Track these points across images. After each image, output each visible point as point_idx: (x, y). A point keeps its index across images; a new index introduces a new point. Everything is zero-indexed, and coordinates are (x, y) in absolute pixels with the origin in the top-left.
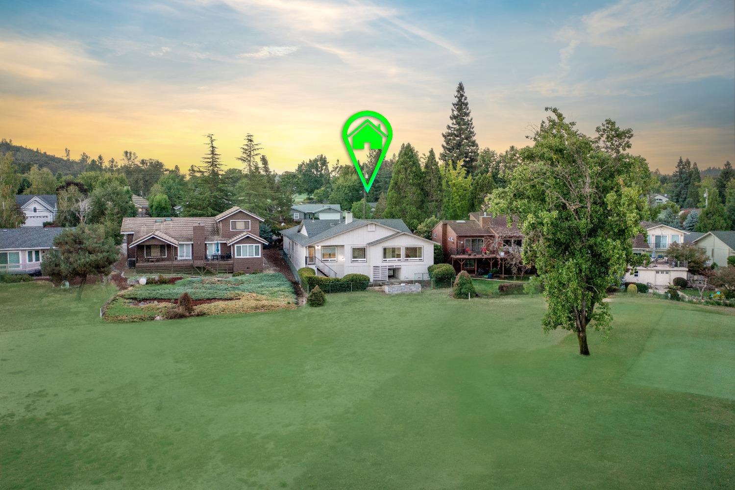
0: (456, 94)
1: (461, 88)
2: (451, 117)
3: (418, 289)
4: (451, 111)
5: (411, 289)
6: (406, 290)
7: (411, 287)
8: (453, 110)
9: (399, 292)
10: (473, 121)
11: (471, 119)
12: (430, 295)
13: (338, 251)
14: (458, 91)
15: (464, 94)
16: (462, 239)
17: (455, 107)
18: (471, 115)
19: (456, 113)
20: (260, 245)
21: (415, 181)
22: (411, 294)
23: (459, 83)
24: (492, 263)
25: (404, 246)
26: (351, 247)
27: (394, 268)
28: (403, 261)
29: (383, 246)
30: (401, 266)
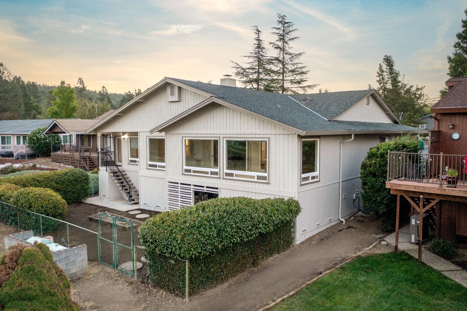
25: (224, 138)
26: (147, 137)
27: (205, 191)
28: (222, 177)
29: (183, 135)
30: (217, 189)
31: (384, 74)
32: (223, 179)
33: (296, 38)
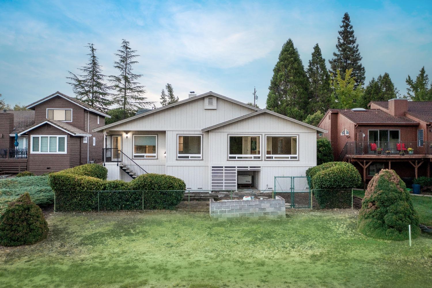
0: (342, 24)
1: (346, 18)
2: (337, 46)
3: (279, 209)
4: (337, 40)
5: (264, 209)
6: (251, 210)
7: (263, 205)
8: (339, 39)
9: (237, 214)
10: (358, 48)
11: (357, 46)
12: (306, 223)
13: (159, 142)
14: (344, 22)
15: (350, 24)
16: (363, 129)
17: (341, 35)
18: (357, 42)
19: (342, 41)
20: (66, 137)
21: (297, 79)
22: (261, 220)
23: (344, 14)
24: (419, 169)
25: (265, 135)
26: (177, 134)
27: (249, 170)
28: (263, 159)
29: (228, 133)
30: (260, 167)
31: (166, 97)
32: (265, 160)
33: (136, 62)
